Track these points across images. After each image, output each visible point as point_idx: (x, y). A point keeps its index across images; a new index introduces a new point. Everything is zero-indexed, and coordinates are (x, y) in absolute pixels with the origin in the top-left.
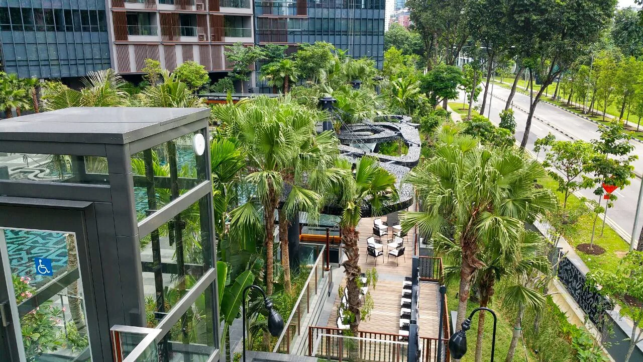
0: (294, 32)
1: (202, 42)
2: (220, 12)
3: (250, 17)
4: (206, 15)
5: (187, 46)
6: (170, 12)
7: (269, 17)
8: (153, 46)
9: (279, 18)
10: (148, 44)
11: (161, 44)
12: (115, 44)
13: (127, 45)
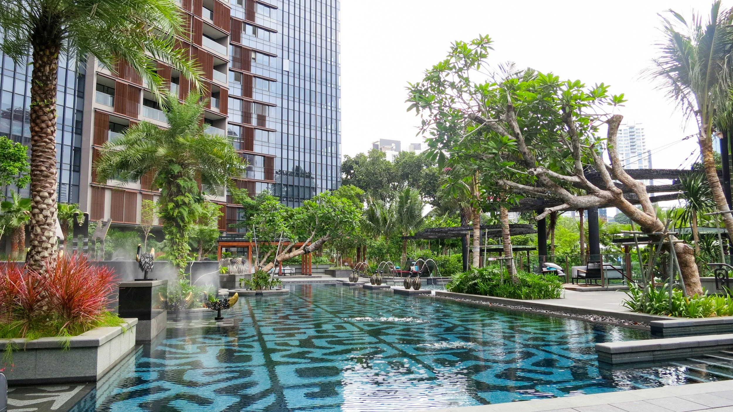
8: (132, 194)
9: (249, 182)
10: (126, 190)
11: (141, 193)
12: (92, 186)
13: (104, 189)
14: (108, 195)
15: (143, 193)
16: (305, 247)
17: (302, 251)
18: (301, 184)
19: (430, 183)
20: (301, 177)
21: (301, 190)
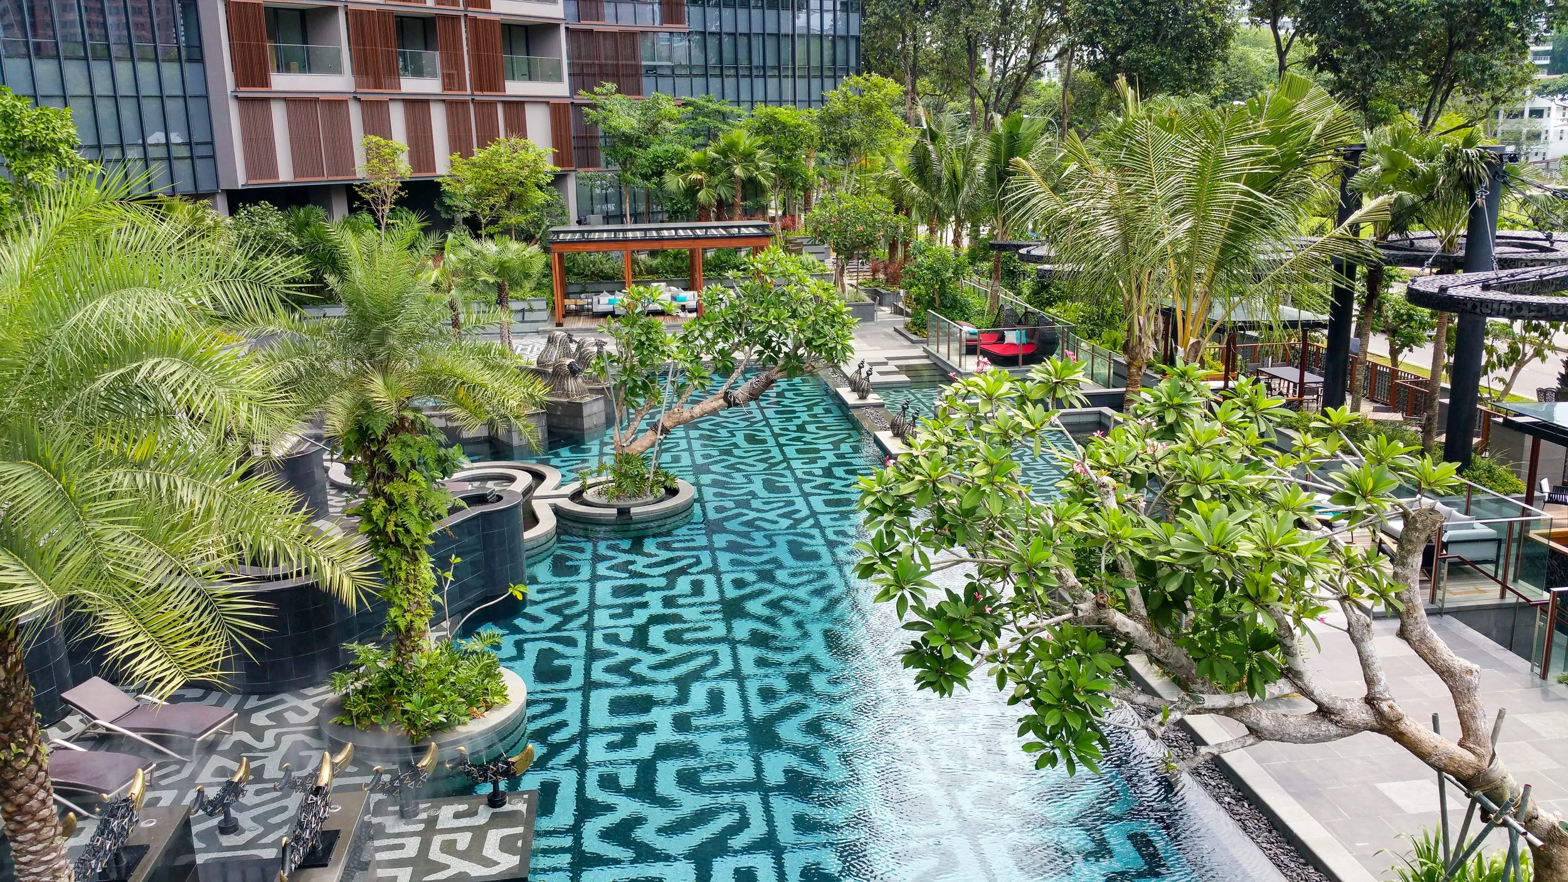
0: (655, 68)
1: (455, 95)
2: (493, 10)
3: (558, 26)
4: (459, 17)
5: (417, 106)
6: (374, 8)
7: (596, 29)
8: (335, 105)
9: (621, 33)
10: (322, 97)
11: (355, 98)
12: (237, 97)
13: (266, 101)
14: (279, 115)
15: (363, 98)
16: (726, 393)
17: (721, 401)
18: (757, 28)
19: (1095, 12)
20: (756, 7)
21: (756, 43)
